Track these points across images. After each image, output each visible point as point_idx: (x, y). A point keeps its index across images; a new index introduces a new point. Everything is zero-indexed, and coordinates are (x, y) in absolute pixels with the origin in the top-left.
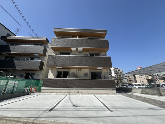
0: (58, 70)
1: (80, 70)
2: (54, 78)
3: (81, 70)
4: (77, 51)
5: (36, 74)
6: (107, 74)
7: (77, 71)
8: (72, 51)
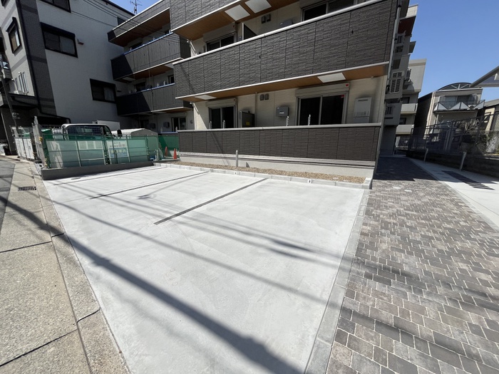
1: (267, 97)
2: (205, 129)
3: (268, 95)
4: (253, 15)
5: (188, 120)
6: (370, 99)
7: (256, 101)
8: (238, 23)
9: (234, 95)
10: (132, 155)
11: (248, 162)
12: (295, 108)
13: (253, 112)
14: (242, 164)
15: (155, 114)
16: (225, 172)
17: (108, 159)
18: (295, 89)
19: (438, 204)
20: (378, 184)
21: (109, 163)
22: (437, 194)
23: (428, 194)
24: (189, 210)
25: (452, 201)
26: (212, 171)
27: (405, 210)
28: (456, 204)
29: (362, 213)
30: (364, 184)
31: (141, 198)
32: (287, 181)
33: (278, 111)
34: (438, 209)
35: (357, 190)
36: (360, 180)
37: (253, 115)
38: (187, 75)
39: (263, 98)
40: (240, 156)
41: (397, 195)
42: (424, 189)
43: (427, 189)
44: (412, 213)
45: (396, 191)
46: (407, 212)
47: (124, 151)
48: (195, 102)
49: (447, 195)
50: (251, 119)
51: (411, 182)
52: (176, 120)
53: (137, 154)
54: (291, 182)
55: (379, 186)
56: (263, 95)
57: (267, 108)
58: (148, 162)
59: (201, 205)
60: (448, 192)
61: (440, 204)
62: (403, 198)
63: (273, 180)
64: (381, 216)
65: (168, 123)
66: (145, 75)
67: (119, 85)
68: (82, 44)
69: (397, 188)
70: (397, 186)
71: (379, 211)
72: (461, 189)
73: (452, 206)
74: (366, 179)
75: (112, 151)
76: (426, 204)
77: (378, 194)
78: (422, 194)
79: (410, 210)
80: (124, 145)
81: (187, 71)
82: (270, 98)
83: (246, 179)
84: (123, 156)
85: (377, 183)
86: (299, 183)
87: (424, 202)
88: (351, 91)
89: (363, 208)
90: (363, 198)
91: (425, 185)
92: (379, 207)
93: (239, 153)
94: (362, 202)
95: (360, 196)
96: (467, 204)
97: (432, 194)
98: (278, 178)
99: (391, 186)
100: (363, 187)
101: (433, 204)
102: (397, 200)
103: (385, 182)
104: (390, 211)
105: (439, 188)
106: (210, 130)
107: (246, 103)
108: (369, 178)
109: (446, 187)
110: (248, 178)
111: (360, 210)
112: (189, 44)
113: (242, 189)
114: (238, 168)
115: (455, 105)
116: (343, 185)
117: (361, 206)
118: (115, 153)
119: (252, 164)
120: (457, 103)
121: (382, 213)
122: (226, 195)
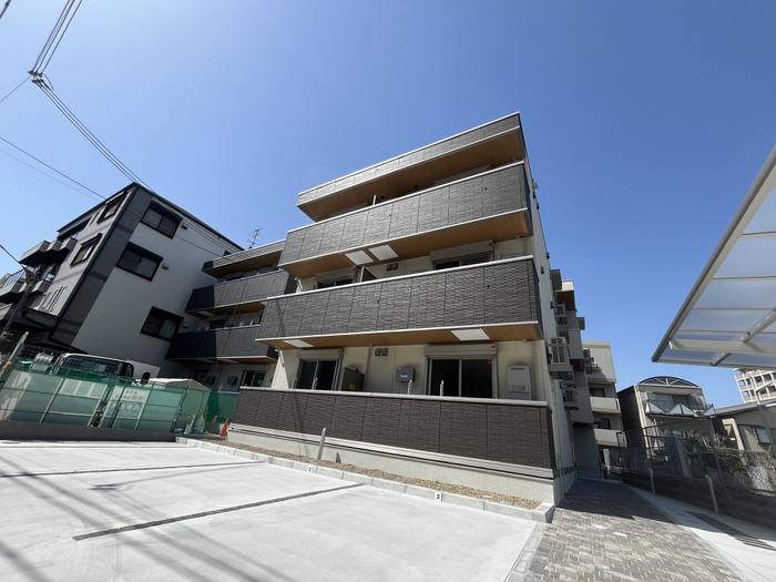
0: (304, 357)
1: (385, 353)
2: (286, 388)
3: (387, 350)
4: (377, 262)
5: (267, 377)
6: (527, 368)
7: (369, 356)
8: (359, 267)
9: (340, 345)
10: (147, 416)
11: (340, 452)
12: (424, 370)
13: (363, 372)
14: (328, 454)
15: (221, 362)
16: (292, 465)
17: (99, 419)
18: (423, 346)
19: (678, 566)
20: (565, 516)
21: (96, 425)
22: (675, 547)
23: (657, 544)
24: (173, 520)
25: (706, 563)
26: (271, 461)
27: (612, 569)
28: (715, 570)
29: (523, 567)
30: (536, 511)
31: (99, 488)
32: (398, 493)
33: (399, 373)
34: (679, 575)
35: (523, 521)
36: (531, 504)
37: (363, 375)
38: (281, 313)
39: (379, 353)
40: (329, 440)
41: (598, 539)
42: (650, 535)
43: (657, 535)
44: (627, 577)
45: (597, 531)
46: (616, 574)
47: (137, 407)
48: (284, 349)
49: (695, 551)
50: (358, 380)
51: (627, 521)
52: (250, 375)
53: (157, 417)
54: (406, 495)
55: (566, 519)
56: (380, 350)
57: (384, 368)
58: (168, 434)
59: (204, 514)
60: (696, 546)
61: (683, 567)
62: (610, 546)
63: (372, 488)
64: (562, 577)
65: (236, 379)
66: (229, 311)
67: (188, 320)
68: (166, 268)
69: (601, 527)
70: (599, 524)
71: (558, 566)
72: (721, 543)
73: (707, 573)
74: (543, 504)
75: (115, 405)
76: (655, 562)
77: (562, 533)
78: (646, 544)
79: (621, 571)
80: (141, 398)
81: (282, 308)
82: (389, 353)
83: (324, 481)
84: (129, 416)
85: (562, 513)
86: (417, 498)
87: (651, 559)
88: (500, 355)
89: (528, 556)
90: (531, 538)
91: (653, 528)
92: (559, 559)
93: (327, 434)
94: (528, 544)
95: (527, 535)
96: (737, 573)
97: (666, 545)
98: (382, 485)
99: (588, 522)
100: (535, 517)
101: (669, 564)
102: (598, 548)
103: (579, 514)
104: (582, 568)
105: (677, 536)
106: (291, 390)
107: (355, 357)
108: (550, 503)
109: (691, 537)
110: (329, 478)
111: (519, 560)
112: (297, 282)
113: (305, 495)
114: (319, 461)
115: (673, 407)
116: (498, 510)
117: (523, 552)
118: (117, 410)
119: (347, 457)
120: (675, 404)
121: (563, 571)
122: (269, 502)
